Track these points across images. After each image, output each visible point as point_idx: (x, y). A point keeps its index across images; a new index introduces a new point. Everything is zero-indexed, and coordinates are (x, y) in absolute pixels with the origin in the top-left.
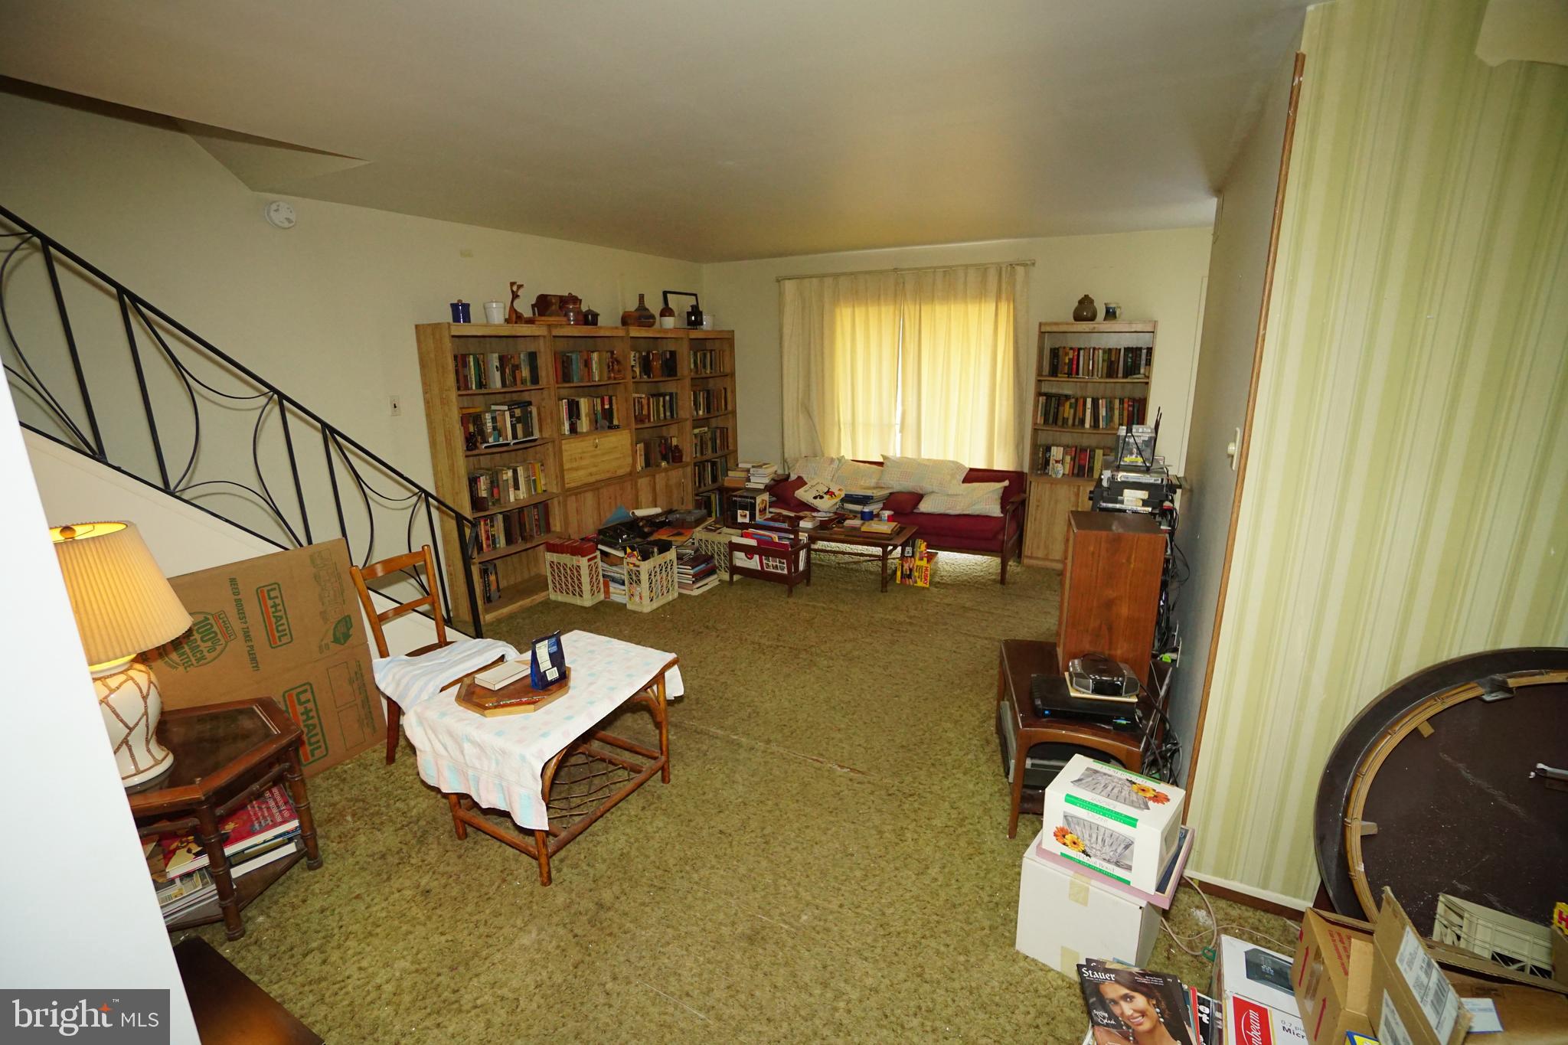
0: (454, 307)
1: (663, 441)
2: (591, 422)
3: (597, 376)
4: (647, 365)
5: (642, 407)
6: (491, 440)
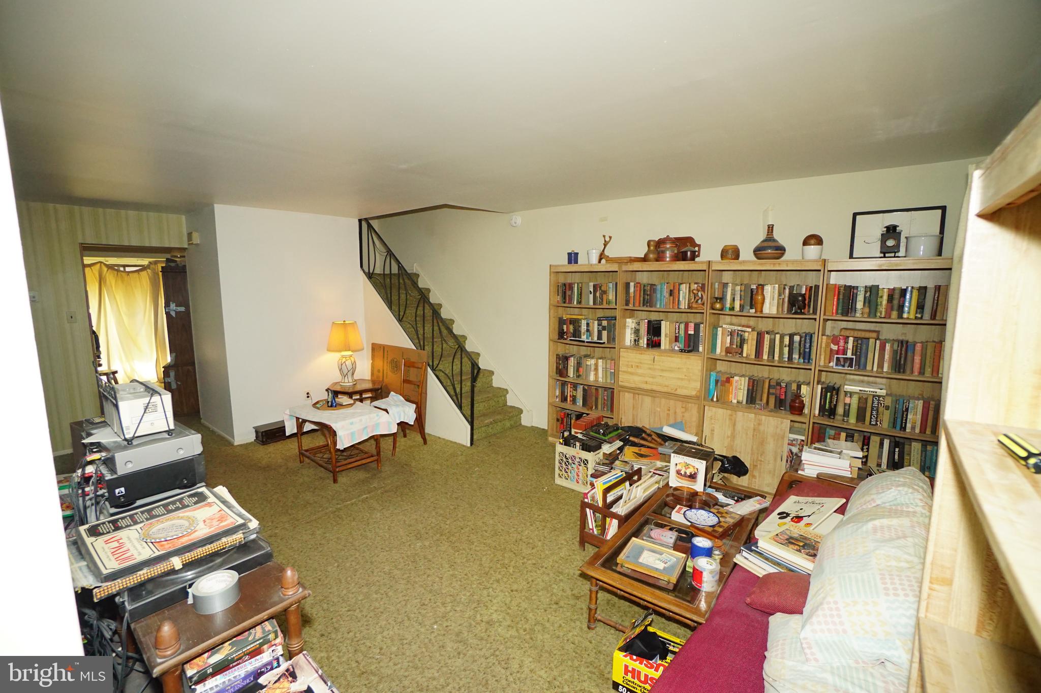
0: (569, 254)
1: (783, 385)
2: (670, 343)
3: (684, 305)
4: (753, 298)
5: (743, 341)
6: (584, 338)
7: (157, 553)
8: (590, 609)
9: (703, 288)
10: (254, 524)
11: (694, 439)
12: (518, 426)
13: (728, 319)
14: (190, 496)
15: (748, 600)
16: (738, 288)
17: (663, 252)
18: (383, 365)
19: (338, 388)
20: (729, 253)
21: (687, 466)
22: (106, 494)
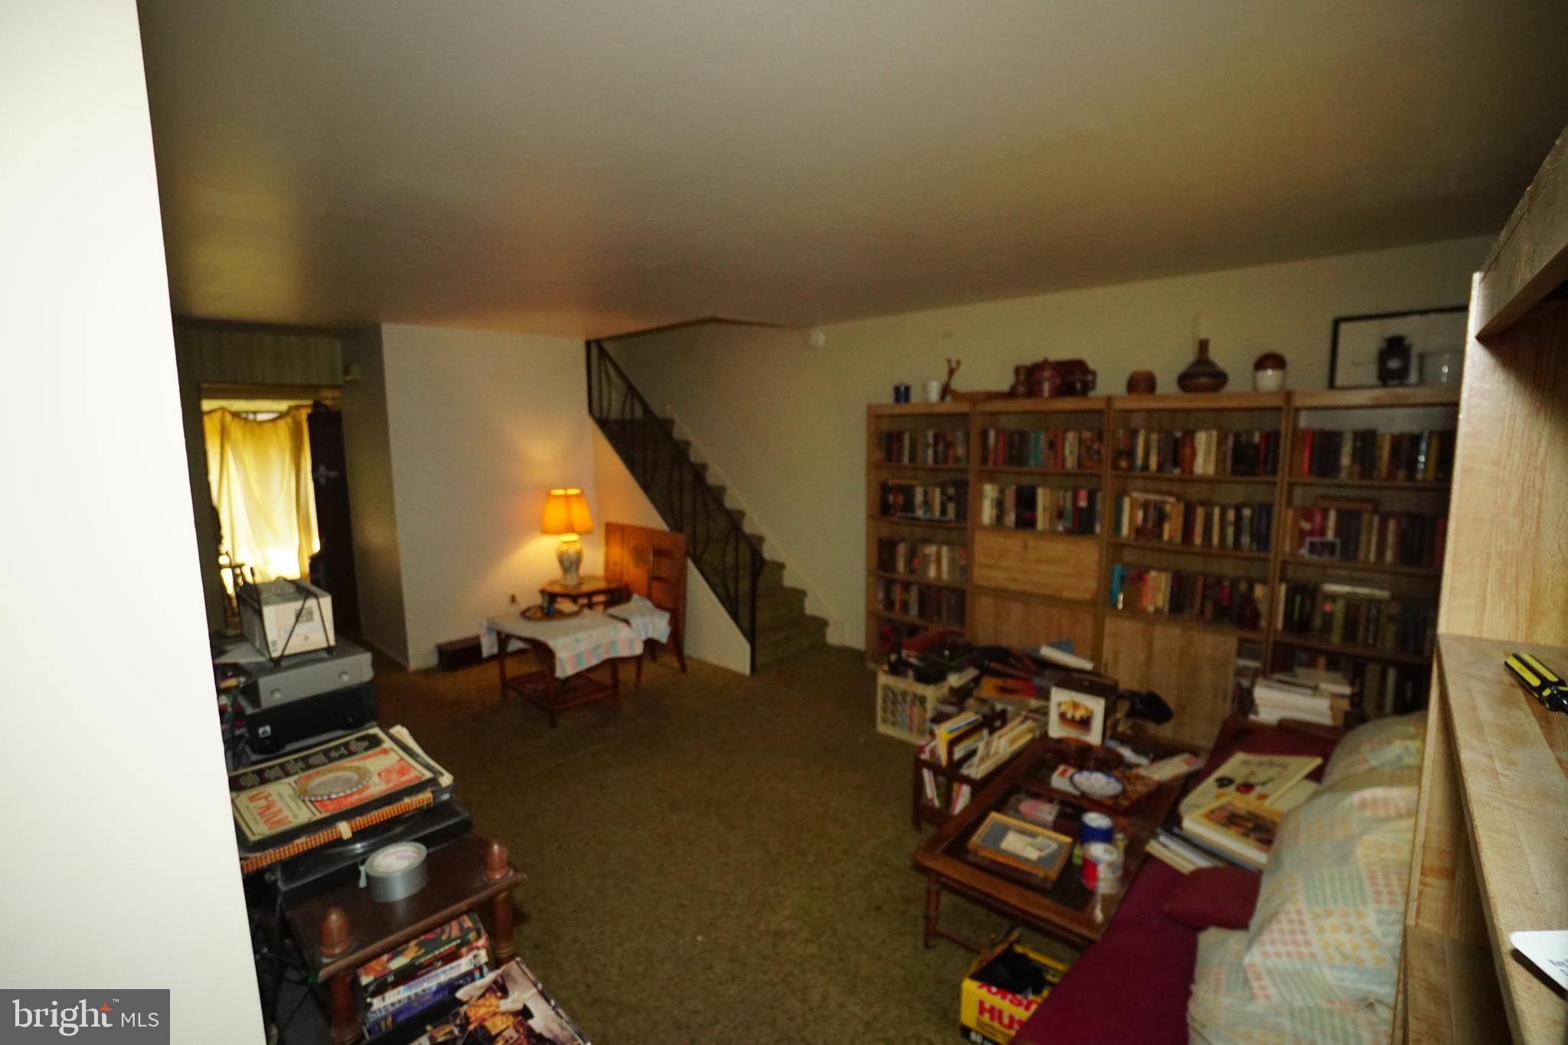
0: (897, 389)
1: (1226, 583)
2: (1051, 520)
3: (1071, 462)
4: (1177, 452)
5: (1162, 517)
6: (920, 513)
7: (319, 816)
8: (927, 918)
9: (1100, 437)
10: (446, 779)
11: (1088, 665)
12: (821, 645)
13: (1139, 483)
14: (358, 739)
15: (1166, 907)
16: (1154, 437)
17: (1040, 384)
18: (622, 555)
19: (557, 589)
20: (1142, 383)
21: (1076, 706)
22: (247, 735)
